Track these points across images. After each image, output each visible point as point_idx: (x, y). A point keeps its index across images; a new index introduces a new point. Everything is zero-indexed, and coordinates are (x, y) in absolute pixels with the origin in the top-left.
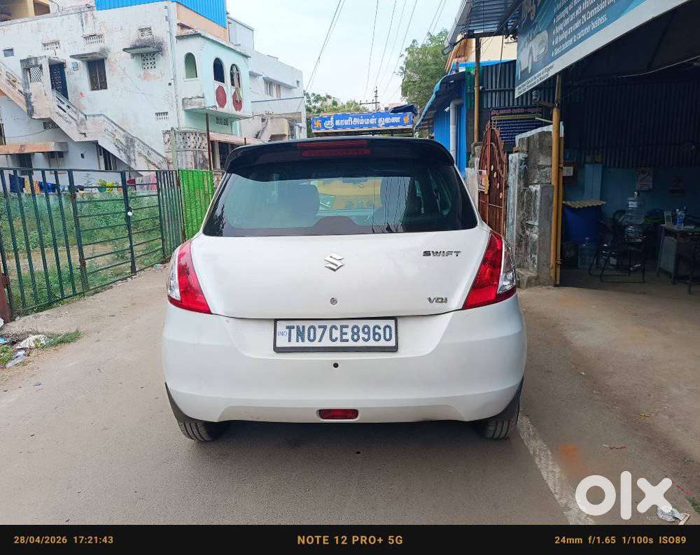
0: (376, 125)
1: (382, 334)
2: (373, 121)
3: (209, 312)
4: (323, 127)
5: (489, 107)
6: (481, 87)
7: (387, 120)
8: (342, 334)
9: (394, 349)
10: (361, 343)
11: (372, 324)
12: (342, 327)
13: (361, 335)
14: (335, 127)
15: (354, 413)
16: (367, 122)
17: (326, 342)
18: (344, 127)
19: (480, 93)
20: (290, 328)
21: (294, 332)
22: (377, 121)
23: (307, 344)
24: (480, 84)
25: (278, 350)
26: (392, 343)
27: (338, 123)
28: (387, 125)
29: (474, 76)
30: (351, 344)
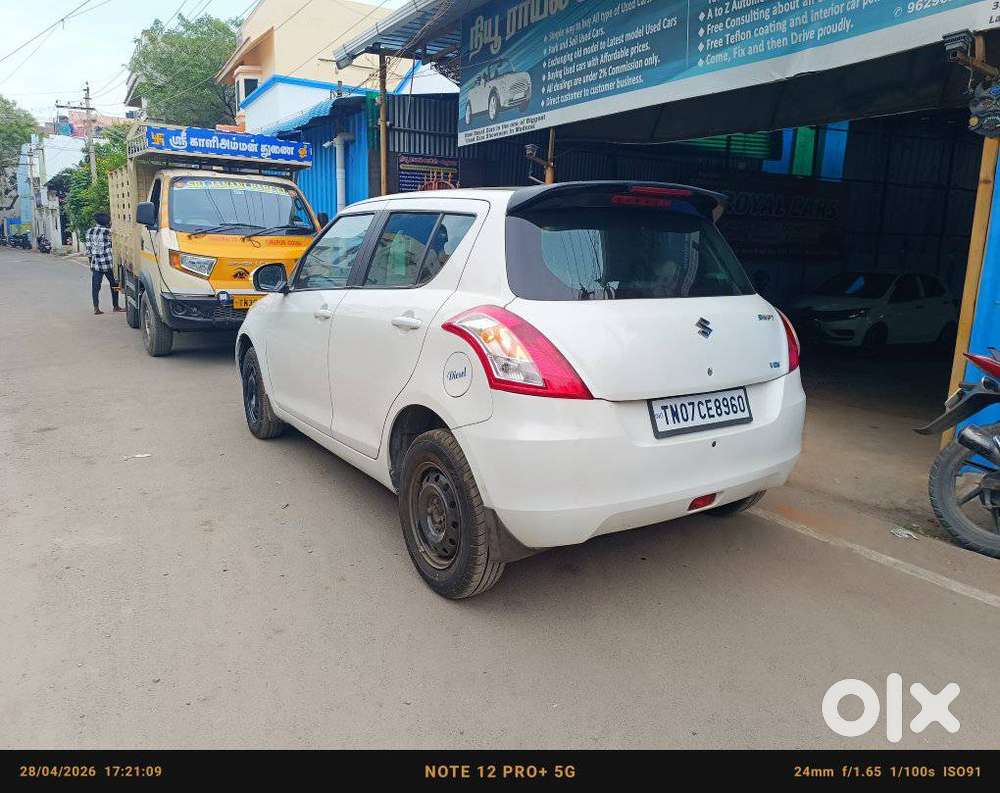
0: (258, 154)
1: (737, 404)
2: (253, 147)
3: (591, 397)
4: (168, 145)
5: (397, 150)
6: (388, 123)
7: (275, 149)
8: (709, 409)
9: (749, 420)
10: (725, 418)
11: (728, 395)
12: (707, 402)
13: (724, 409)
14: (190, 148)
15: (711, 497)
16: (244, 147)
17: (698, 421)
18: (205, 150)
19: (388, 130)
20: (664, 408)
21: (669, 411)
22: (259, 148)
23: (683, 425)
24: (387, 119)
25: (659, 435)
26: (746, 415)
27: (194, 142)
28: (274, 156)
29: (379, 106)
30: (717, 419)
